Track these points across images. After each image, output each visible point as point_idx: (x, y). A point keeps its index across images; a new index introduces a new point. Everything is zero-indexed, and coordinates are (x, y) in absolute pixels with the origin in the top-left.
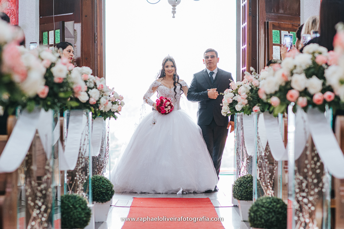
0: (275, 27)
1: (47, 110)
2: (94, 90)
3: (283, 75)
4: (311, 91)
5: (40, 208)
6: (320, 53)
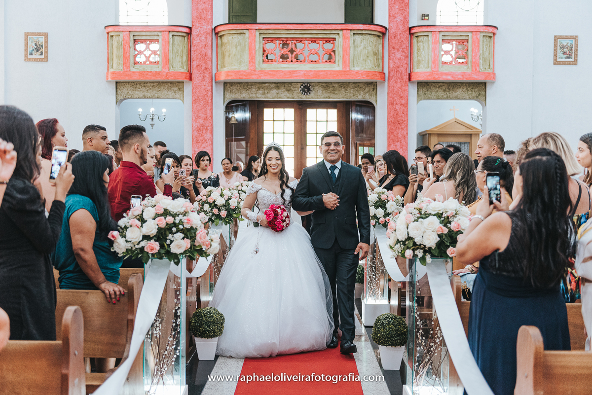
0: (361, 145)
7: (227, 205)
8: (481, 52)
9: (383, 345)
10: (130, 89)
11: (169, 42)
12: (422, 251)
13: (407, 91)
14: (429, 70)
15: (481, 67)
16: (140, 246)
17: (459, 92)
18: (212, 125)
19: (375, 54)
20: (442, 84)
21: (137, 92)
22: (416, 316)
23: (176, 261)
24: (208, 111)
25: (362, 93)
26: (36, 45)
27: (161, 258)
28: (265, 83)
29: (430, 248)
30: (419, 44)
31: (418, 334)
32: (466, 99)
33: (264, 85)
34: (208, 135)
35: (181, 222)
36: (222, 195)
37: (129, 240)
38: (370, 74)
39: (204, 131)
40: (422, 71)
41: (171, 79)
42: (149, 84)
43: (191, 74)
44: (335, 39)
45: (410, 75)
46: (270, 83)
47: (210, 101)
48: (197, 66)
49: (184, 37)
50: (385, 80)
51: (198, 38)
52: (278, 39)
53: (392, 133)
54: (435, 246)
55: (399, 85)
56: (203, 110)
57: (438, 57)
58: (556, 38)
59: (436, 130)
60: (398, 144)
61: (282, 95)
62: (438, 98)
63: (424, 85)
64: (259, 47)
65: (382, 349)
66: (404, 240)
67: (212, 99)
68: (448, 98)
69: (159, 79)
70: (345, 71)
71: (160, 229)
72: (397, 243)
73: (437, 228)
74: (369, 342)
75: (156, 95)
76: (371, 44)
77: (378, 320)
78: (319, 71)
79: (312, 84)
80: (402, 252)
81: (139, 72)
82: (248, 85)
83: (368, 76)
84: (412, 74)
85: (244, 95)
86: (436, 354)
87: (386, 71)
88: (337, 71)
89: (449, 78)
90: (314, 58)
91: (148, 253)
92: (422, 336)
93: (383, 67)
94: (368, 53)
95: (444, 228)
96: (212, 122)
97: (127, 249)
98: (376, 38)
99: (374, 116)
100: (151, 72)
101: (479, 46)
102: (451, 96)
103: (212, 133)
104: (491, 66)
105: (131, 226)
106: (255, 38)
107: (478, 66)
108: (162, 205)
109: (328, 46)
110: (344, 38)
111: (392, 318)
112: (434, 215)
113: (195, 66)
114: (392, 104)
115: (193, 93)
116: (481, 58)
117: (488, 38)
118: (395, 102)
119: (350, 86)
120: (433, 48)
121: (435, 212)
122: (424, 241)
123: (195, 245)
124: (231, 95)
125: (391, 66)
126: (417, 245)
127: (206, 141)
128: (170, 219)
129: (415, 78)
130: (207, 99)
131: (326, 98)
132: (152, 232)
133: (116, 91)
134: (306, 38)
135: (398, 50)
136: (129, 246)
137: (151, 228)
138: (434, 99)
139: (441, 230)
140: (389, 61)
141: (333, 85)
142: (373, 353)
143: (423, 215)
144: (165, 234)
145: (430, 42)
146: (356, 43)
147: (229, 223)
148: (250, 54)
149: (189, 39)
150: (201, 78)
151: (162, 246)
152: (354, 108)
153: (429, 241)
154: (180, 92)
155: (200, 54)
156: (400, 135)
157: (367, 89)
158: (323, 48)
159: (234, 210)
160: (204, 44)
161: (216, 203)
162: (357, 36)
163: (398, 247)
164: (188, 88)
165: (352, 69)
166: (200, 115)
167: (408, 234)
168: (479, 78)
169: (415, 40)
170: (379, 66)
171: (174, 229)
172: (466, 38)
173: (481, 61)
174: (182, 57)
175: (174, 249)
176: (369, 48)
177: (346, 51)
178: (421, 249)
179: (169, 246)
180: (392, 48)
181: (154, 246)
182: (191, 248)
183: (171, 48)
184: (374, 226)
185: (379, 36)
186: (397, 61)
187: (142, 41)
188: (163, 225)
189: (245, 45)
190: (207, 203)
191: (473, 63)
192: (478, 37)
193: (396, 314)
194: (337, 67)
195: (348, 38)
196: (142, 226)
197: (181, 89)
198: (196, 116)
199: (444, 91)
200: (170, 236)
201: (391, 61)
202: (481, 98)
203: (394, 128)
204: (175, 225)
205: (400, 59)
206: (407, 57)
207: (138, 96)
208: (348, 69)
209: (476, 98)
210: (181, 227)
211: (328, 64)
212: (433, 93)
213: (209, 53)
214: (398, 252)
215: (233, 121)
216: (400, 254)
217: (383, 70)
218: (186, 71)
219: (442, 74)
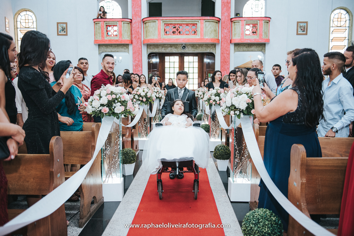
0: (209, 73)
1: (146, 105)
2: (160, 94)
3: (209, 96)
4: (216, 100)
5: (144, 130)
6: (219, 90)
7: (146, 96)
8: (263, 29)
9: (219, 159)
10: (105, 48)
11: (122, 26)
12: (239, 111)
13: (229, 48)
14: (239, 38)
15: (263, 36)
16: (99, 109)
17: (253, 48)
18: (142, 64)
19: (215, 31)
20: (245, 44)
21: (108, 49)
22: (235, 144)
23: (117, 117)
24: (140, 58)
25: (209, 49)
26: (62, 28)
27: (110, 116)
28: (165, 45)
29: (243, 110)
30: (235, 26)
31: (236, 153)
32: (256, 51)
33: (165, 46)
34: (140, 68)
35: (120, 98)
36: (144, 91)
37: (94, 106)
38: (213, 40)
39: (138, 67)
40: (237, 38)
41: (123, 43)
42: (113, 46)
43: (132, 41)
44: (197, 24)
45: (231, 40)
46: (168, 45)
47: (141, 53)
48: (135, 37)
49: (129, 24)
50: (219, 43)
51: (135, 24)
52: (171, 24)
53: (223, 67)
54: (245, 109)
55: (226, 45)
56: (138, 57)
57: (244, 32)
58: (298, 23)
59: (242, 66)
60: (225, 72)
61: (173, 50)
62: (244, 51)
63: (237, 45)
64: (163, 28)
65: (218, 161)
66: (230, 106)
67: (141, 52)
68: (248, 51)
69: (118, 43)
70: (201, 39)
71: (109, 101)
72: (226, 108)
73: (246, 100)
74: (212, 158)
75: (117, 51)
76: (213, 26)
77: (216, 147)
78: (190, 39)
79: (187, 45)
80: (229, 113)
81: (109, 40)
82: (157, 46)
83: (212, 41)
84: (232, 40)
85: (156, 50)
86: (245, 163)
87: (220, 39)
88: (198, 39)
89: (249, 42)
90: (188, 33)
91: (103, 113)
92: (238, 154)
93: (219, 37)
94: (212, 30)
95: (250, 100)
96: (142, 62)
97: (93, 111)
98: (215, 23)
99: (215, 60)
100: (114, 40)
101: (262, 27)
102: (250, 50)
103: (142, 67)
104: (268, 36)
105: (95, 99)
106: (160, 24)
107: (262, 36)
108: (110, 89)
109: (194, 27)
110: (201, 23)
111: (223, 147)
112: (245, 93)
113: (134, 37)
114: (223, 54)
115: (133, 49)
116: (263, 32)
117: (266, 23)
118: (224, 53)
119: (204, 45)
120: (241, 28)
121: (245, 92)
122: (240, 106)
123: (127, 109)
124: (150, 50)
125: (222, 36)
126: (236, 108)
127: (139, 71)
128: (114, 96)
129: (233, 42)
130: (139, 52)
131: (193, 51)
132: (105, 102)
133: (99, 49)
134: (184, 24)
135: (225, 29)
136: (94, 109)
137: (104, 100)
138: (241, 51)
139: (248, 101)
140: (221, 34)
141: (196, 45)
142: (214, 163)
143: (239, 94)
144: (112, 104)
145: (240, 25)
146: (206, 26)
147: (147, 104)
148: (159, 31)
149: (131, 25)
150: (136, 43)
151: (110, 110)
152: (205, 56)
153: (242, 106)
154: (127, 49)
155: (136, 31)
156: (226, 68)
157: (211, 47)
158: (191, 28)
159: (149, 98)
160: (138, 27)
161: (141, 95)
162: (207, 23)
163: (227, 110)
164: (131, 47)
165: (205, 38)
166: (136, 59)
167: (232, 103)
168: (263, 42)
169: (233, 24)
170: (217, 36)
171: (116, 101)
172: (257, 23)
173: (263, 34)
174: (128, 33)
175: (116, 111)
176: (212, 28)
177: (202, 29)
178: (238, 110)
179: (114, 109)
180: (223, 28)
181: (106, 110)
182: (125, 110)
183: (122, 29)
184: (215, 105)
185: (217, 23)
186: (225, 34)
187: (110, 26)
188: (110, 99)
189: (156, 27)
190: (137, 95)
191: (260, 34)
192: (262, 22)
193: (225, 145)
194: (198, 37)
195: (203, 23)
196: (100, 100)
197: (128, 48)
198: (134, 59)
199: (246, 47)
200: (114, 105)
201: (222, 34)
202: (263, 51)
203: (223, 64)
204: (116, 99)
205: (226, 33)
206: (230, 32)
207: (108, 51)
208: (203, 38)
209: (261, 51)
210: (119, 100)
211: (194, 36)
212: (241, 49)
213: (140, 31)
214: (227, 112)
215: (151, 62)
216: (227, 114)
217: (218, 38)
218: (130, 40)
219: (246, 39)
